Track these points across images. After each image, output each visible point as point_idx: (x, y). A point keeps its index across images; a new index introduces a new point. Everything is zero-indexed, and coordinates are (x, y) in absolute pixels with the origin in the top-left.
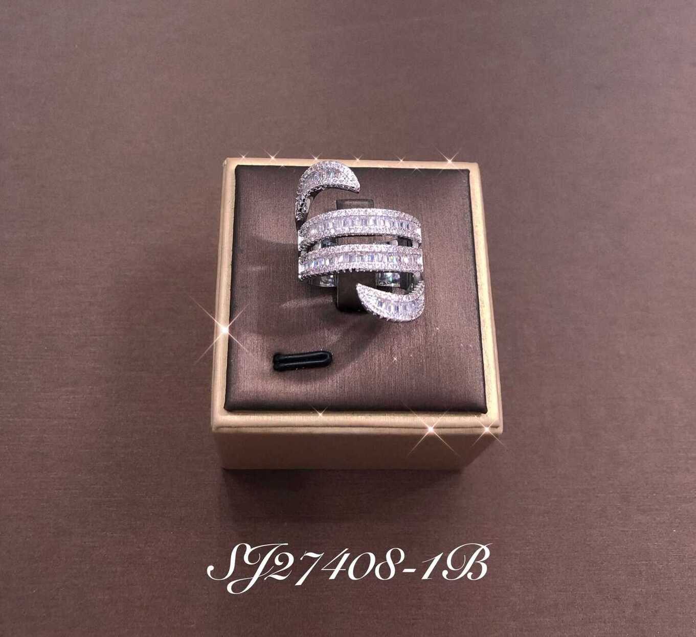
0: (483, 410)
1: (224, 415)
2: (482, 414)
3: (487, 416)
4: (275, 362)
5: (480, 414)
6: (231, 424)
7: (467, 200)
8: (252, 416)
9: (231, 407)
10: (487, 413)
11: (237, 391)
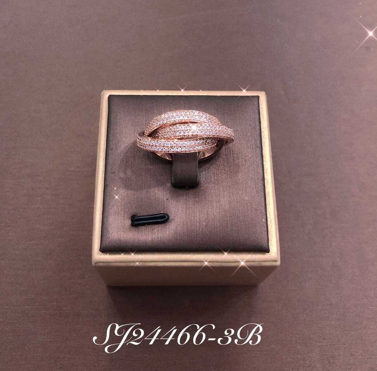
0: (267, 250)
1: (100, 255)
2: (267, 253)
3: (270, 254)
4: (132, 220)
5: (265, 253)
6: (104, 261)
7: (258, 115)
8: (117, 256)
9: (104, 250)
10: (270, 252)
11: (107, 240)
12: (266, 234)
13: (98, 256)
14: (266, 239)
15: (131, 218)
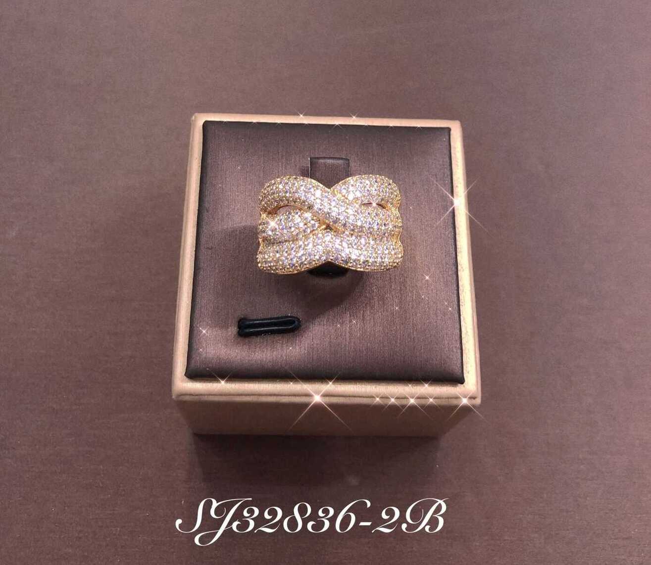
0: (459, 380)
1: (185, 382)
2: (459, 385)
3: (464, 386)
4: (239, 327)
5: (456, 384)
6: (192, 392)
7: (447, 159)
8: (214, 384)
9: (193, 374)
10: (464, 384)
11: (198, 358)
12: (459, 354)
13: (183, 385)
14: (460, 361)
15: (237, 323)
